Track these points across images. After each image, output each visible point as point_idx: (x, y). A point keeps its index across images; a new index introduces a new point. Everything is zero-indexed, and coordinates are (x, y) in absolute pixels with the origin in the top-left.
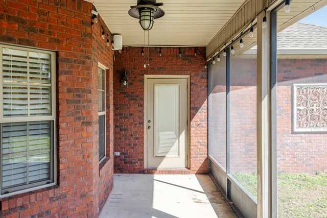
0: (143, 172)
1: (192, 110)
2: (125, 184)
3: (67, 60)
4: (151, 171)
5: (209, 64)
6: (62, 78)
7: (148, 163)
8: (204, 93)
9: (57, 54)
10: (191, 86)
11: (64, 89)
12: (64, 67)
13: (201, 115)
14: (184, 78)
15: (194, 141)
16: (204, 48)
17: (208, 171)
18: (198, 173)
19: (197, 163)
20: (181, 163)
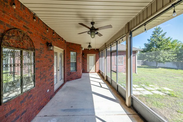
0: (87, 73)
1: (96, 61)
2: (84, 74)
3: (78, 53)
4: (88, 72)
5: (99, 52)
6: (77, 56)
7: (88, 71)
8: (98, 57)
9: (77, 53)
10: (96, 57)
11: (77, 57)
12: (77, 54)
13: (98, 62)
14: (95, 55)
15: (97, 66)
16: (99, 49)
17: (99, 72)
18: (97, 73)
19: (97, 71)
20: (94, 71)
